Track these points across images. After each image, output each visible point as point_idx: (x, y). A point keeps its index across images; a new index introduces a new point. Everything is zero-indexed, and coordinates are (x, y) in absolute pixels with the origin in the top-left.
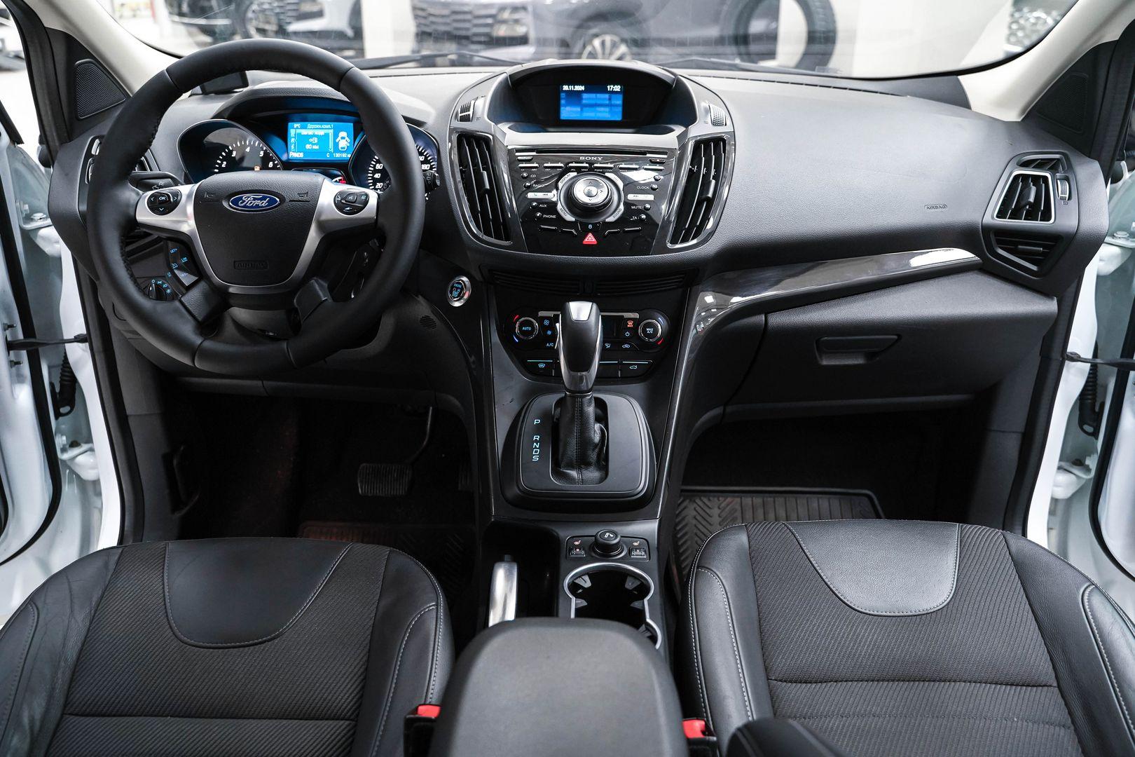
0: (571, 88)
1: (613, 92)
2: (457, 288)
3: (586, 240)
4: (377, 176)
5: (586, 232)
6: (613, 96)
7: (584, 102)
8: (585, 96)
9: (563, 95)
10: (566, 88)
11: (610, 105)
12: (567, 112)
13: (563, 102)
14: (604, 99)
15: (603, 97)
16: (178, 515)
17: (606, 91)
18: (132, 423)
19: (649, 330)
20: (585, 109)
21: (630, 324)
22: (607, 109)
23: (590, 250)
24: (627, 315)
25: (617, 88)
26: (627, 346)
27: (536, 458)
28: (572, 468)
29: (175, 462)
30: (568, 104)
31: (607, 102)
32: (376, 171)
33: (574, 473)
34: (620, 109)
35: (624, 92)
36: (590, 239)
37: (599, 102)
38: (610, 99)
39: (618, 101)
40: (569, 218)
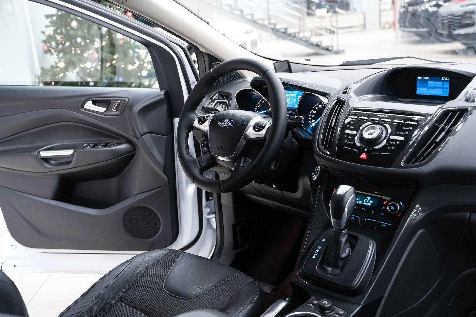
0: (423, 78)
1: (444, 81)
2: (315, 171)
3: (361, 156)
4: (313, 116)
5: (363, 152)
6: (445, 83)
7: (429, 85)
8: (429, 82)
9: (418, 82)
10: (420, 78)
11: (443, 88)
12: (421, 91)
13: (418, 85)
14: (440, 85)
15: (439, 84)
16: (235, 251)
17: (441, 80)
19: (393, 208)
20: (429, 89)
21: (385, 203)
22: (441, 90)
23: (363, 161)
24: (384, 198)
25: (447, 79)
26: (382, 214)
27: (314, 257)
28: (330, 266)
29: (238, 229)
30: (421, 87)
31: (441, 86)
32: (313, 114)
33: (329, 269)
34: (448, 90)
35: (450, 81)
36: (364, 156)
37: (436, 86)
38: (443, 85)
39: (447, 85)
40: (358, 144)
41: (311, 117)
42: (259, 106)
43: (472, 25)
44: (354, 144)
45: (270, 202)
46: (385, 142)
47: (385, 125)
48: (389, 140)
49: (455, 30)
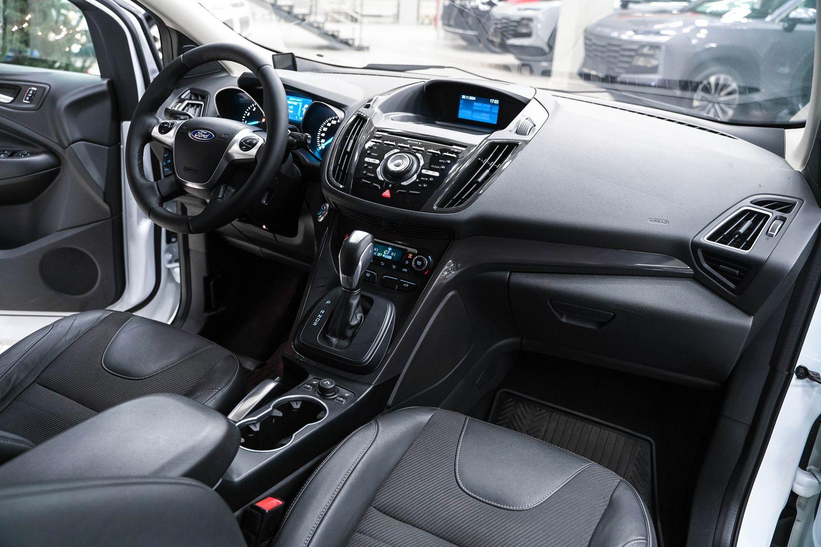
0: (467, 97)
1: (493, 104)
2: (322, 210)
3: (384, 194)
4: (323, 135)
5: (387, 188)
6: (493, 107)
7: (474, 108)
8: (475, 104)
9: (461, 102)
10: (464, 97)
11: (490, 113)
12: (464, 114)
13: (461, 106)
14: (487, 108)
15: (487, 107)
16: (207, 315)
17: (489, 103)
18: (192, 255)
19: (419, 263)
20: (475, 113)
21: (410, 256)
22: (489, 115)
23: (385, 201)
24: (409, 249)
25: (497, 102)
26: (405, 270)
27: (315, 324)
28: (335, 336)
29: (211, 284)
30: (463, 109)
31: (489, 110)
32: (322, 132)
33: (334, 340)
34: (496, 116)
35: (500, 104)
36: (387, 193)
37: (484, 109)
38: (491, 108)
39: (496, 110)
40: (381, 178)
41: (320, 136)
42: (249, 113)
43: (528, 35)
44: (376, 177)
45: (257, 248)
46: (415, 177)
47: (417, 154)
48: (420, 175)
49: (508, 38)
